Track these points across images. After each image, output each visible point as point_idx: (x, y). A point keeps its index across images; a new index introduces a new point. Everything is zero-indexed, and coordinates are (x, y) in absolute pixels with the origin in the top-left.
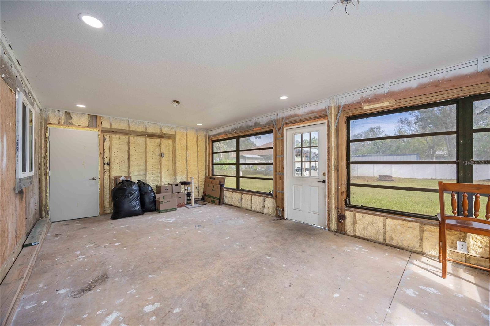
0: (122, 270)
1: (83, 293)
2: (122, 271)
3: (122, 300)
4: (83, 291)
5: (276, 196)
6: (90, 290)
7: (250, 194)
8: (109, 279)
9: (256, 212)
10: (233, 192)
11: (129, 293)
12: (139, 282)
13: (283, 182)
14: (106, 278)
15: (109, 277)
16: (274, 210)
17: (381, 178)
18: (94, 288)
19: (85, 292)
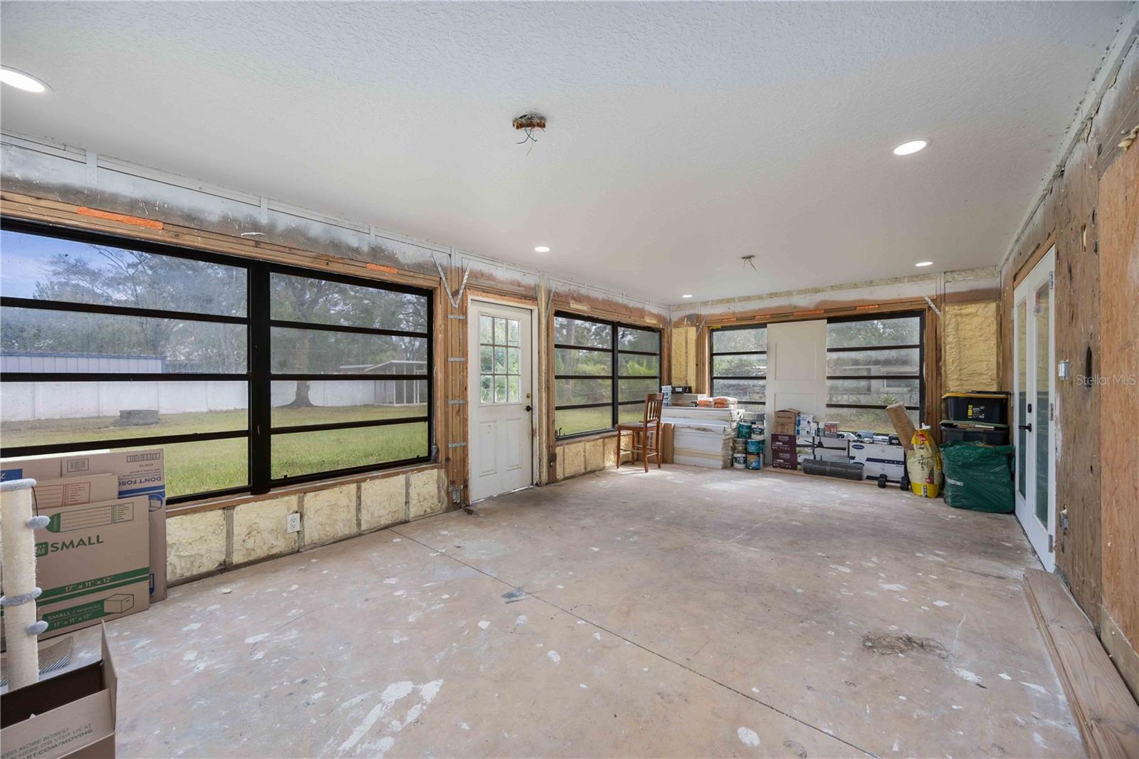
0: (829, 632)
1: (924, 642)
2: (829, 630)
3: (867, 593)
4: (922, 646)
5: (448, 460)
6: (910, 640)
7: (353, 482)
8: (866, 632)
9: (378, 530)
10: (228, 508)
11: (852, 594)
12: (824, 595)
13: (464, 422)
14: (868, 639)
15: (863, 637)
16: (443, 494)
17: (128, 417)
18: (901, 636)
19: (919, 640)
